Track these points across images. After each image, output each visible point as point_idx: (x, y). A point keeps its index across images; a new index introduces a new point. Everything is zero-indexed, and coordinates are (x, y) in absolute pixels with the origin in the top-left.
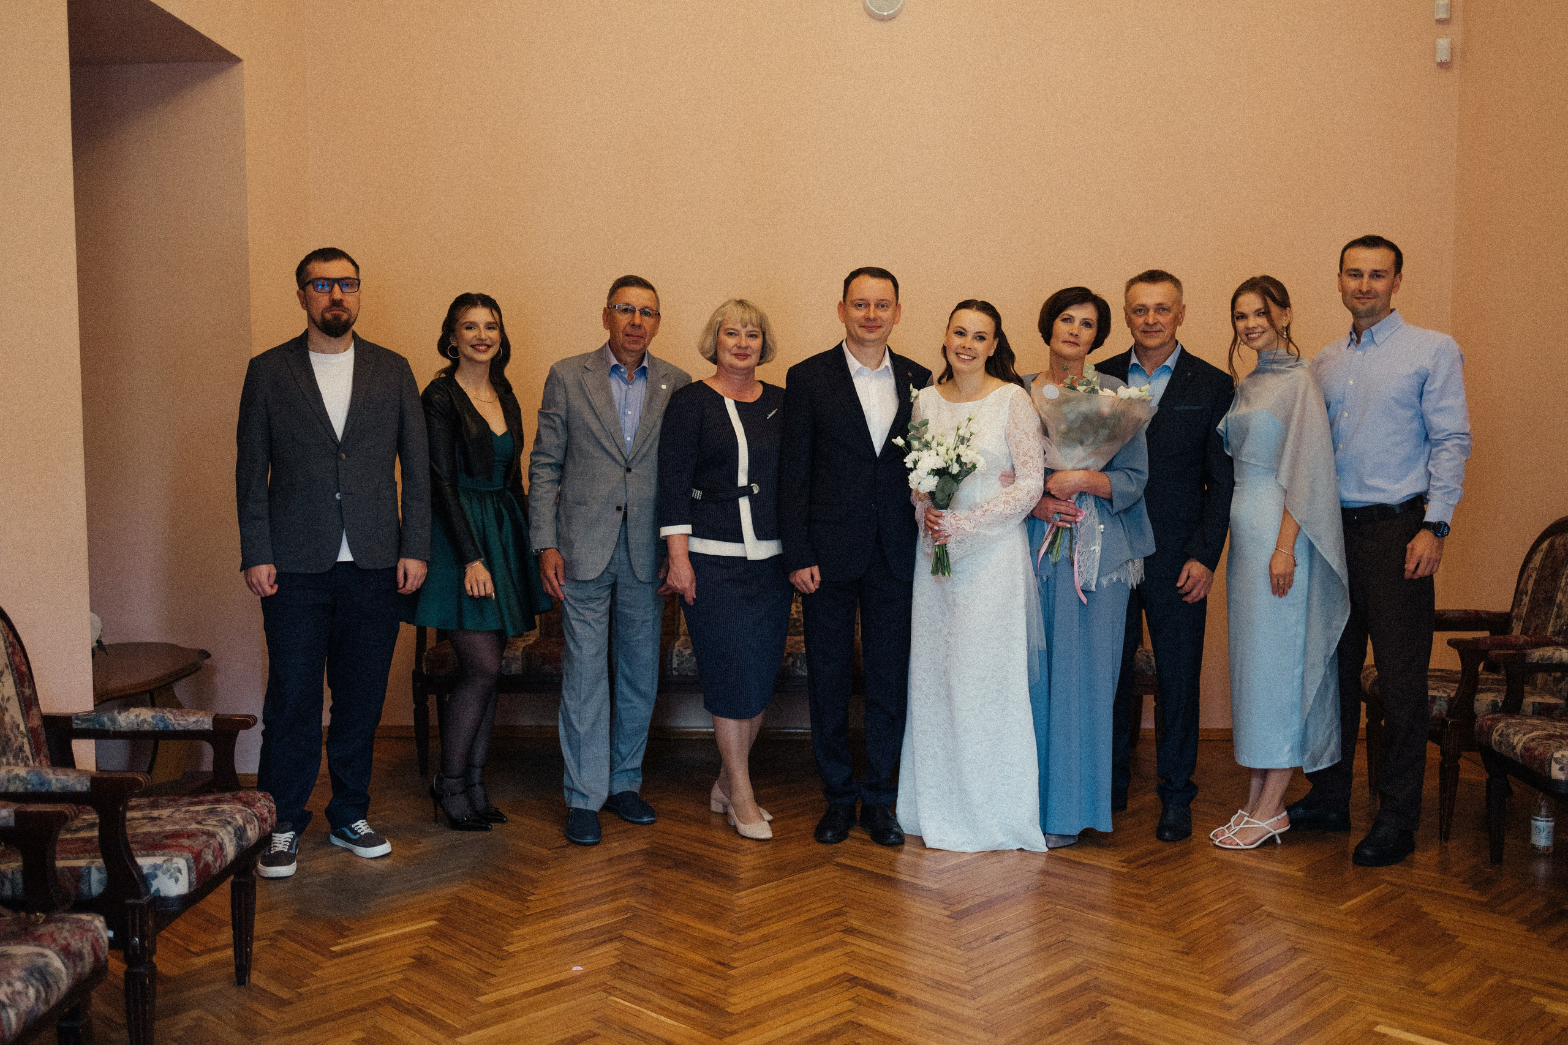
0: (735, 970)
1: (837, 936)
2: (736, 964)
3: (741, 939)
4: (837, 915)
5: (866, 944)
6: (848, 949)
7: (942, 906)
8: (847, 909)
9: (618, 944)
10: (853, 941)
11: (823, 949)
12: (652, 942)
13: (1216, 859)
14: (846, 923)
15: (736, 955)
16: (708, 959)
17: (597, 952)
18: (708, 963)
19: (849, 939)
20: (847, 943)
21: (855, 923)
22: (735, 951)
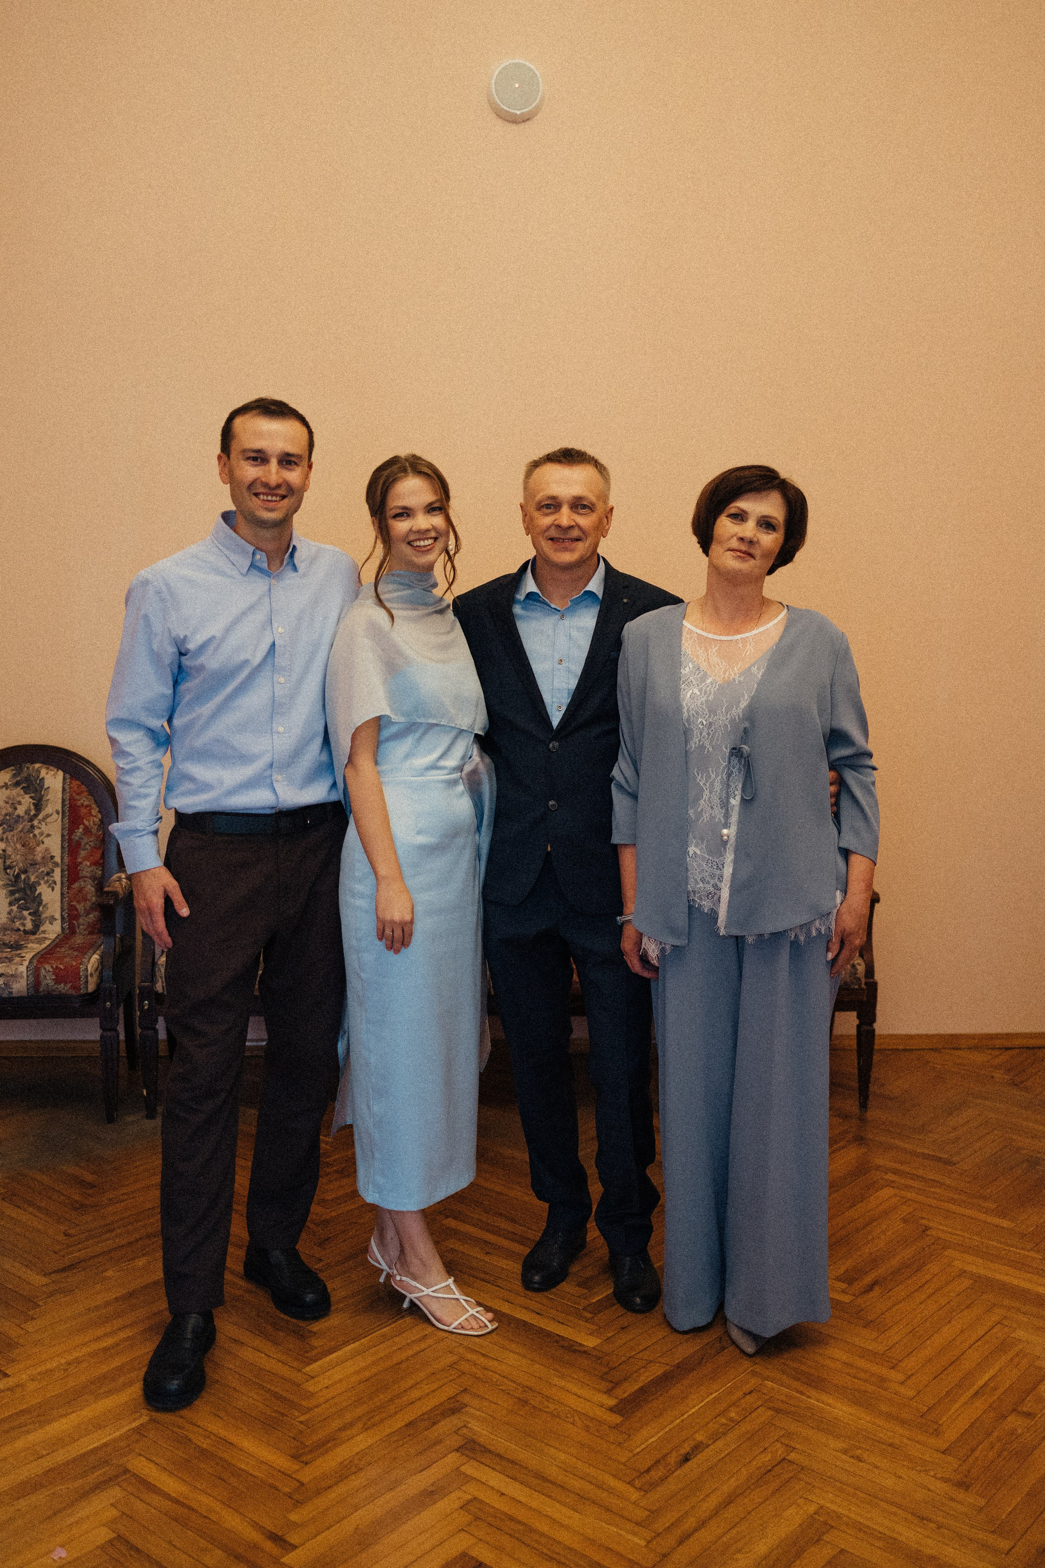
0: (292, 1555)
1: (452, 1459)
2: (293, 1539)
3: (307, 1475)
4: (454, 1411)
5: (496, 1480)
6: (472, 1490)
7: (604, 1385)
8: (466, 1398)
9: (115, 1493)
10: (476, 1474)
11: (430, 1495)
12: (171, 1485)
13: (962, 1273)
14: (465, 1431)
15: (294, 1517)
16: (255, 1525)
17: (82, 1514)
18: (255, 1536)
19: (470, 1469)
20: (469, 1479)
21: (481, 1431)
22: (298, 1504)
